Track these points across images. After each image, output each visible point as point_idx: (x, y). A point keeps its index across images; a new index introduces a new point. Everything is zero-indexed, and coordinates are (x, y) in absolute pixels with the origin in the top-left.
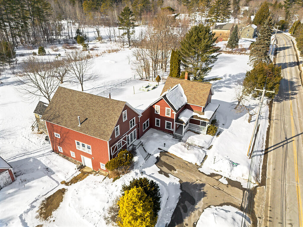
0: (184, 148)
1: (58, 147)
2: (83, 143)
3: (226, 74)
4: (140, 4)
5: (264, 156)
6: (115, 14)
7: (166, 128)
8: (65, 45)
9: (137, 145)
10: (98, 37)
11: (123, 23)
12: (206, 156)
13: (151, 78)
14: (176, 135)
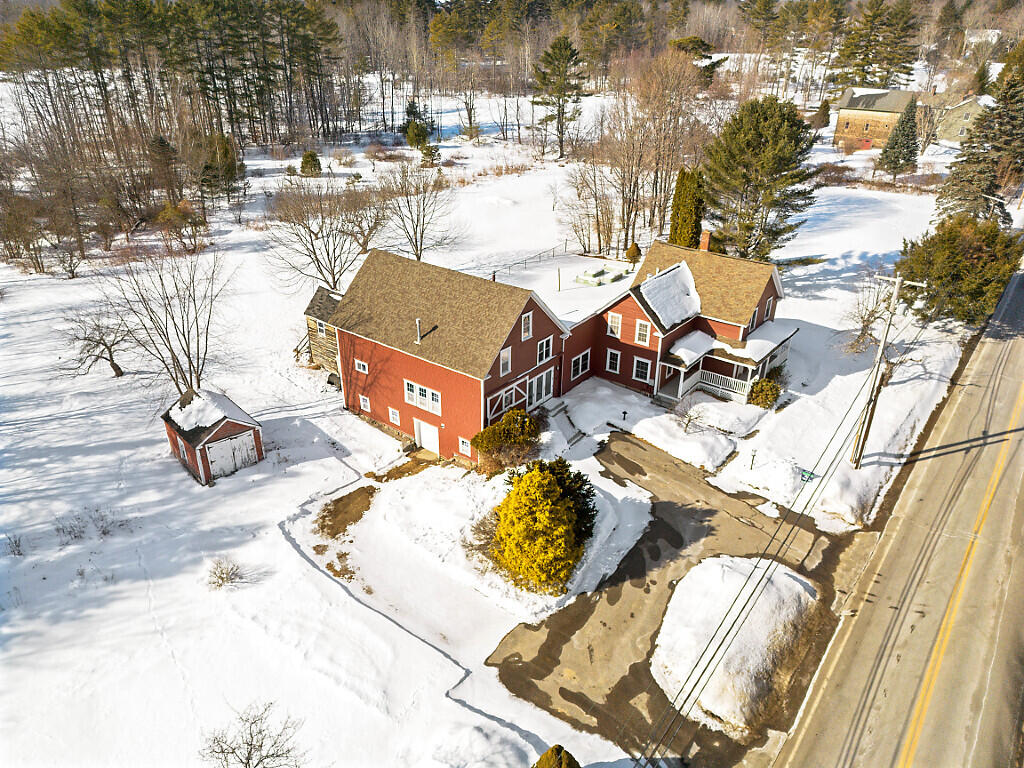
0: (677, 427)
1: (361, 397)
2: (422, 387)
3: (850, 252)
4: (608, 25)
5: (902, 469)
6: (525, 56)
7: (634, 377)
8: (373, 148)
9: (554, 410)
10: (468, 125)
11: (547, 85)
12: (734, 452)
13: (615, 252)
14: (660, 397)
